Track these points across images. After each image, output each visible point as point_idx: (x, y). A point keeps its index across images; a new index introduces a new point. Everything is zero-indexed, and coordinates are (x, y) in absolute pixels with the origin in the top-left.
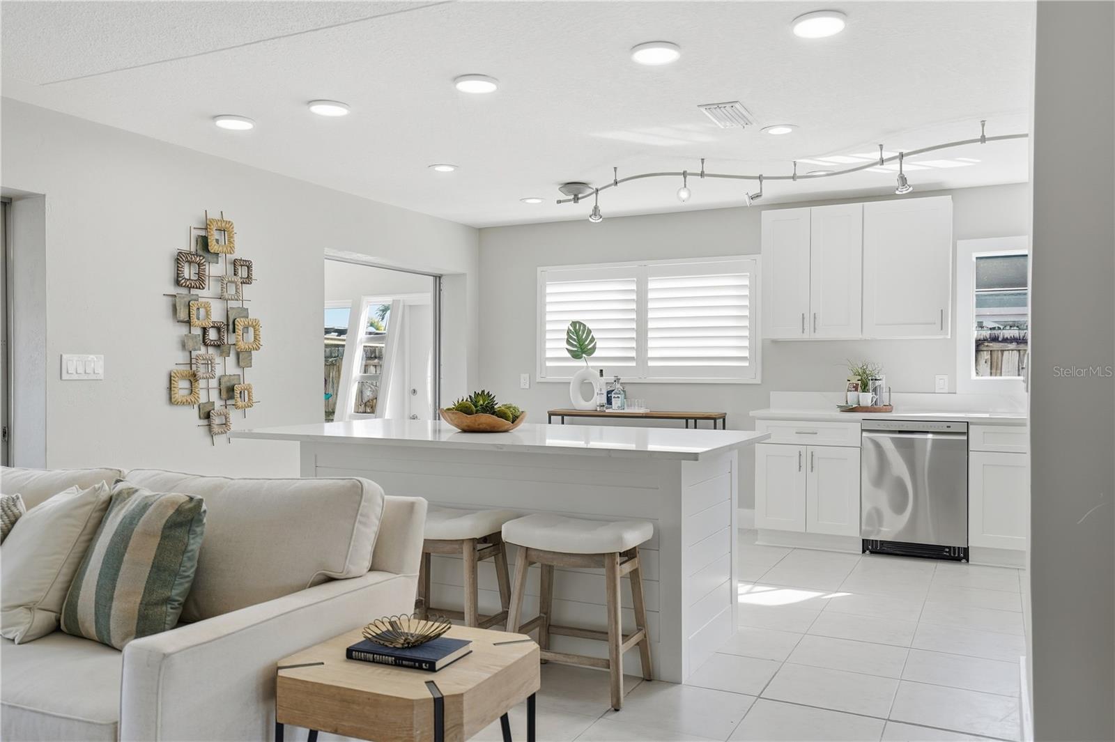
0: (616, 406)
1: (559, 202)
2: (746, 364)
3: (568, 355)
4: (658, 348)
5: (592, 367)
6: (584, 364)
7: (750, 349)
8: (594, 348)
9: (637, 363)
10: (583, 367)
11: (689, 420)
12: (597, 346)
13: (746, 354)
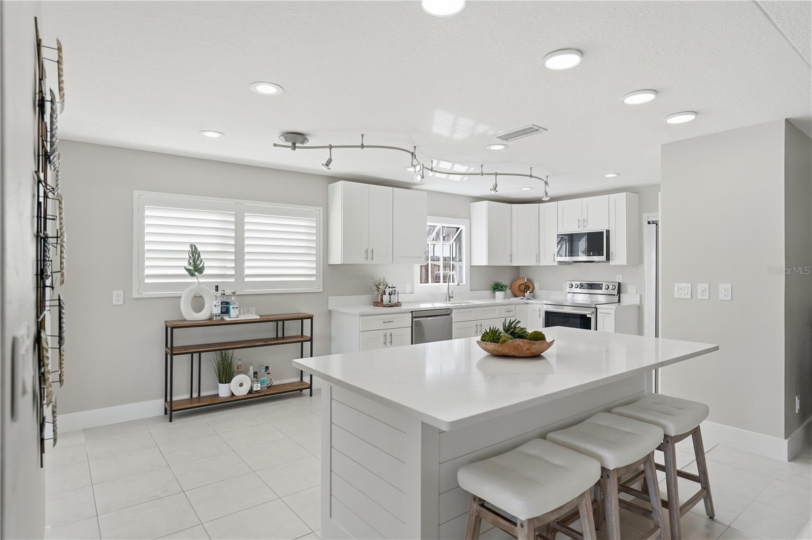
0: (234, 315)
1: (275, 145)
2: (314, 279)
3: (186, 273)
4: (251, 268)
5: (203, 283)
6: (196, 281)
7: (316, 268)
8: (203, 268)
9: (235, 280)
10: (194, 283)
11: (279, 322)
12: (205, 265)
13: (314, 272)
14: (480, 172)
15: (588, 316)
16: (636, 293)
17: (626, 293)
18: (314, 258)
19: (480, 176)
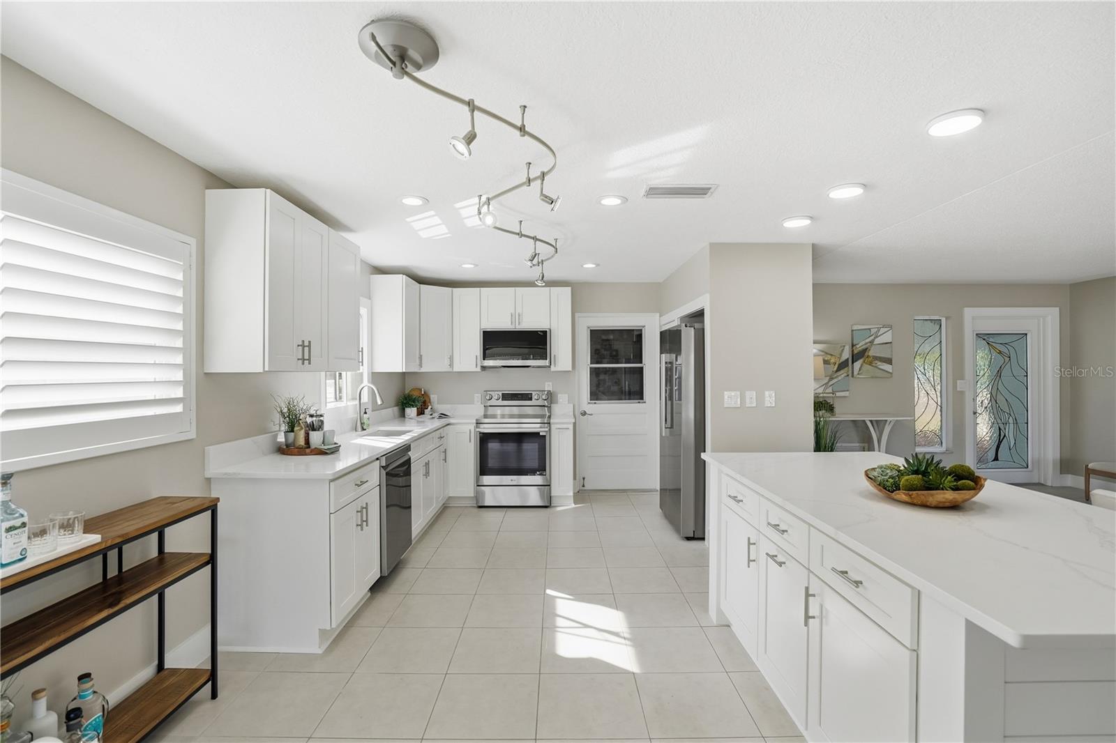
14: (518, 231)
15: (541, 434)
16: (569, 403)
17: (557, 403)
18: (179, 359)
19: (518, 236)
